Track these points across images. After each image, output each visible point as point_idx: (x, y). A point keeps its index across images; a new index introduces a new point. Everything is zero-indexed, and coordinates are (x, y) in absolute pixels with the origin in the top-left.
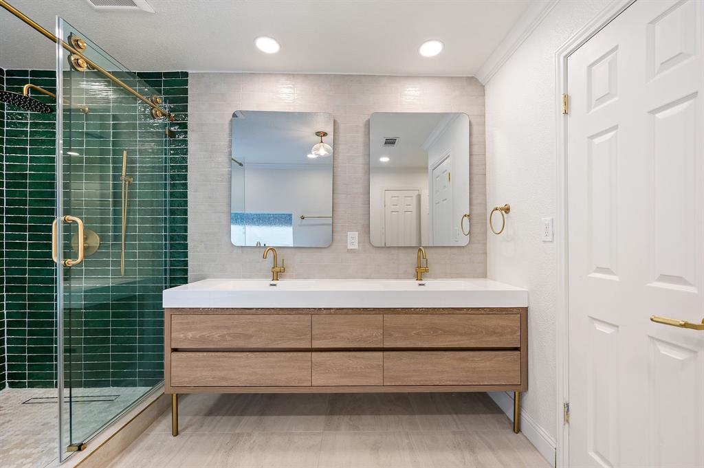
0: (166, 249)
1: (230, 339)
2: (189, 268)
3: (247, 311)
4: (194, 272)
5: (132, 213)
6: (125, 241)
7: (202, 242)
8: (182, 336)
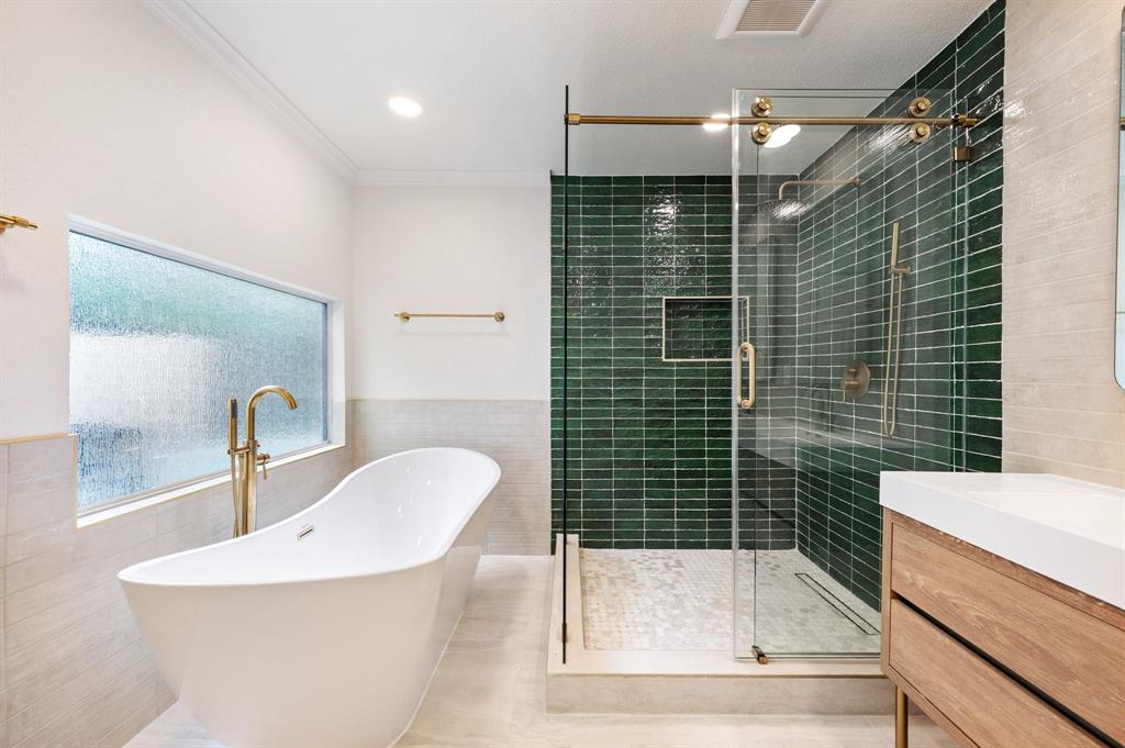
0: (960, 393)
1: (1005, 641)
2: (1005, 439)
3: (1054, 587)
4: (1015, 449)
5: (909, 328)
6: (899, 377)
7: (1034, 380)
8: (907, 574)
